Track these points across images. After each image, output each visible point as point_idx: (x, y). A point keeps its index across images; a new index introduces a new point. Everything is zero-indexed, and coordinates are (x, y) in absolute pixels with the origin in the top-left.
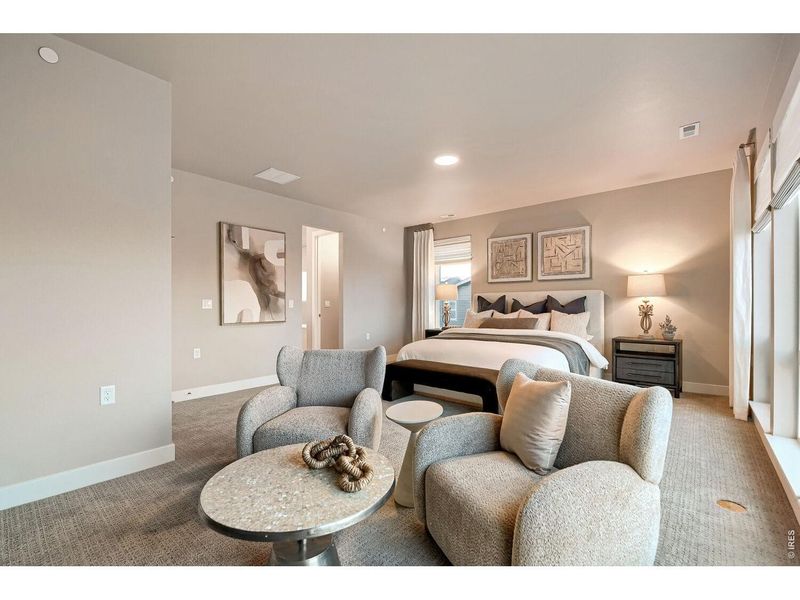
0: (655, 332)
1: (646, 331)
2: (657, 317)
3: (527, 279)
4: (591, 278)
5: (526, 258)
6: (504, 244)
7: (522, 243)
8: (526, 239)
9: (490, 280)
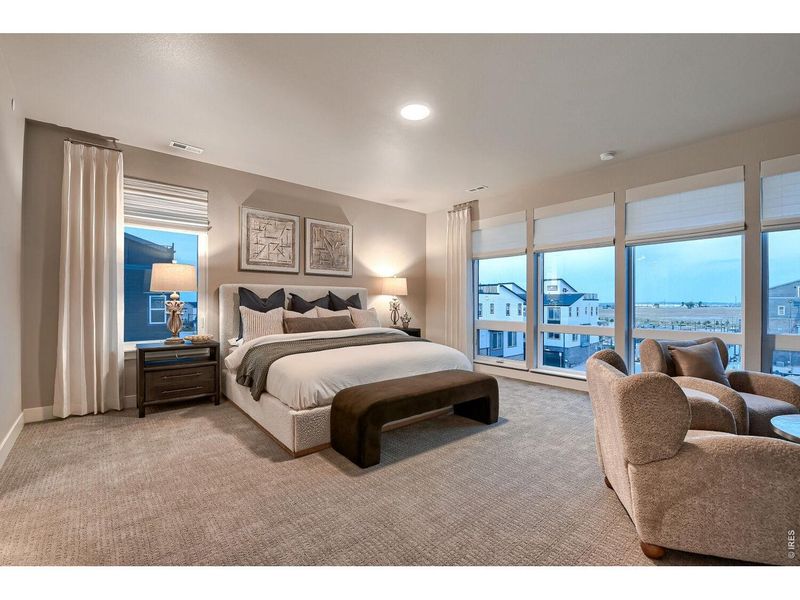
1: (395, 323)
3: (295, 270)
4: (352, 277)
5: (293, 244)
6: (266, 221)
7: (289, 225)
8: (293, 221)
9: (244, 266)
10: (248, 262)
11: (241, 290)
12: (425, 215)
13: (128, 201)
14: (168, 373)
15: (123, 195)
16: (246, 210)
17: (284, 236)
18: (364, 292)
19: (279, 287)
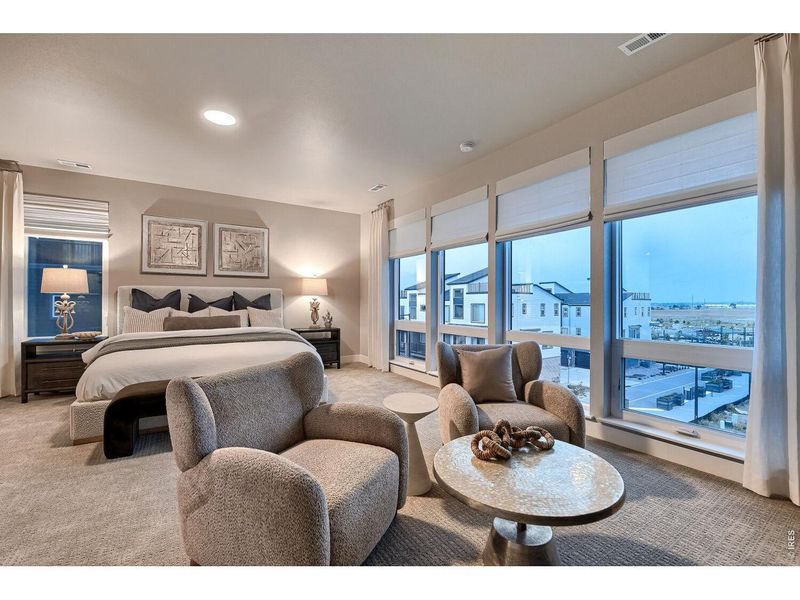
0: (321, 324)
1: (315, 323)
2: (322, 312)
3: (200, 272)
4: (268, 278)
5: (200, 248)
6: (169, 227)
7: (195, 230)
8: (200, 227)
9: (146, 269)
10: (149, 265)
11: (134, 291)
12: (359, 215)
13: (27, 214)
14: (50, 365)
15: (23, 210)
16: (147, 218)
17: (189, 241)
18: (279, 293)
19: (175, 288)
